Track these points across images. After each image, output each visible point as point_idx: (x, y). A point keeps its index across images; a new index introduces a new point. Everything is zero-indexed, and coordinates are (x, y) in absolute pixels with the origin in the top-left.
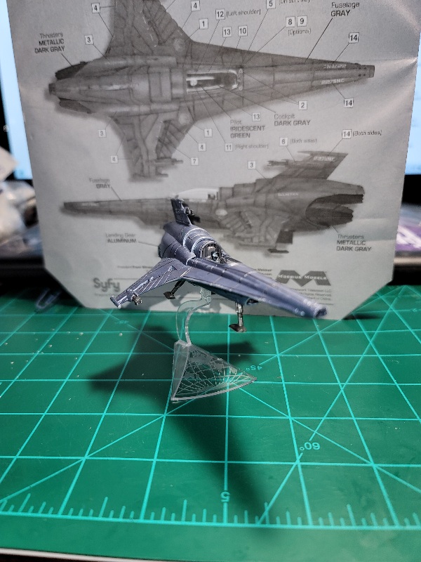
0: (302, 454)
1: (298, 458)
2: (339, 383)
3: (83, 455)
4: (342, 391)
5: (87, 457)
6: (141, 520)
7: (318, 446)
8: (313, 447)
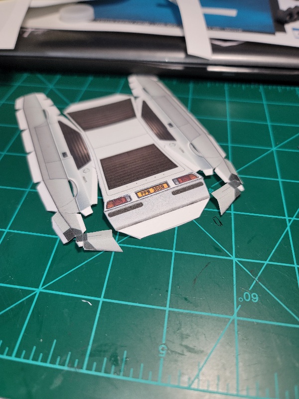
0: (240, 306)
1: (236, 311)
2: (287, 218)
3: (37, 287)
4: (288, 228)
5: (41, 289)
6: (84, 371)
7: (257, 298)
8: (251, 298)
